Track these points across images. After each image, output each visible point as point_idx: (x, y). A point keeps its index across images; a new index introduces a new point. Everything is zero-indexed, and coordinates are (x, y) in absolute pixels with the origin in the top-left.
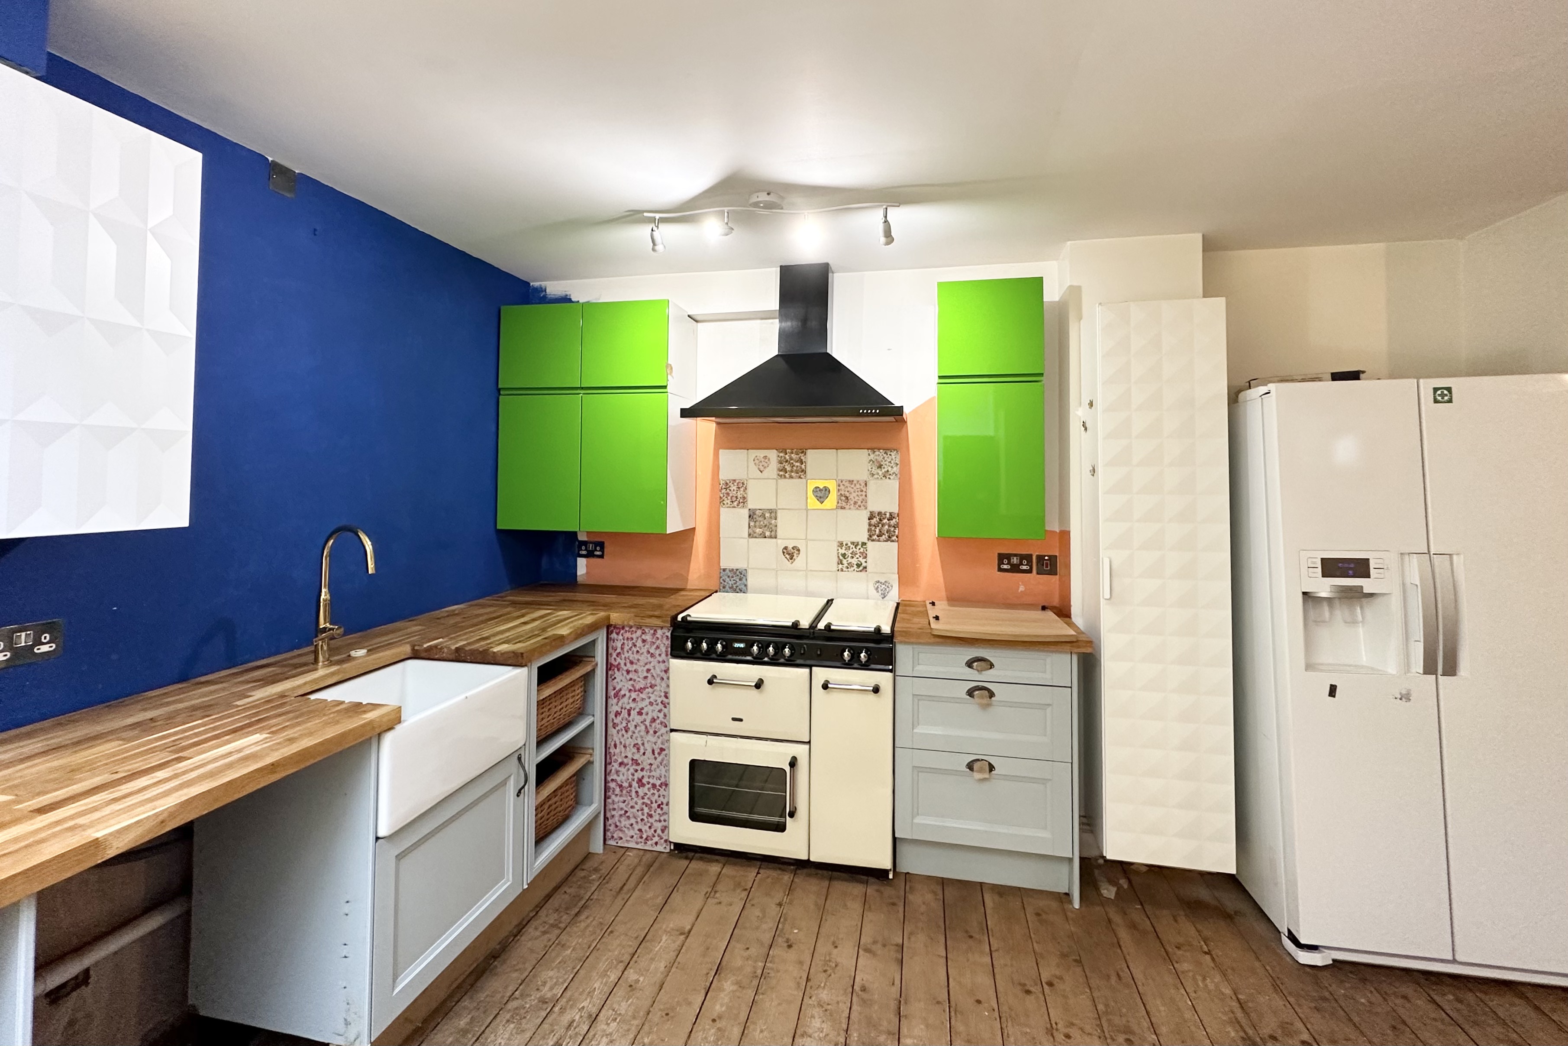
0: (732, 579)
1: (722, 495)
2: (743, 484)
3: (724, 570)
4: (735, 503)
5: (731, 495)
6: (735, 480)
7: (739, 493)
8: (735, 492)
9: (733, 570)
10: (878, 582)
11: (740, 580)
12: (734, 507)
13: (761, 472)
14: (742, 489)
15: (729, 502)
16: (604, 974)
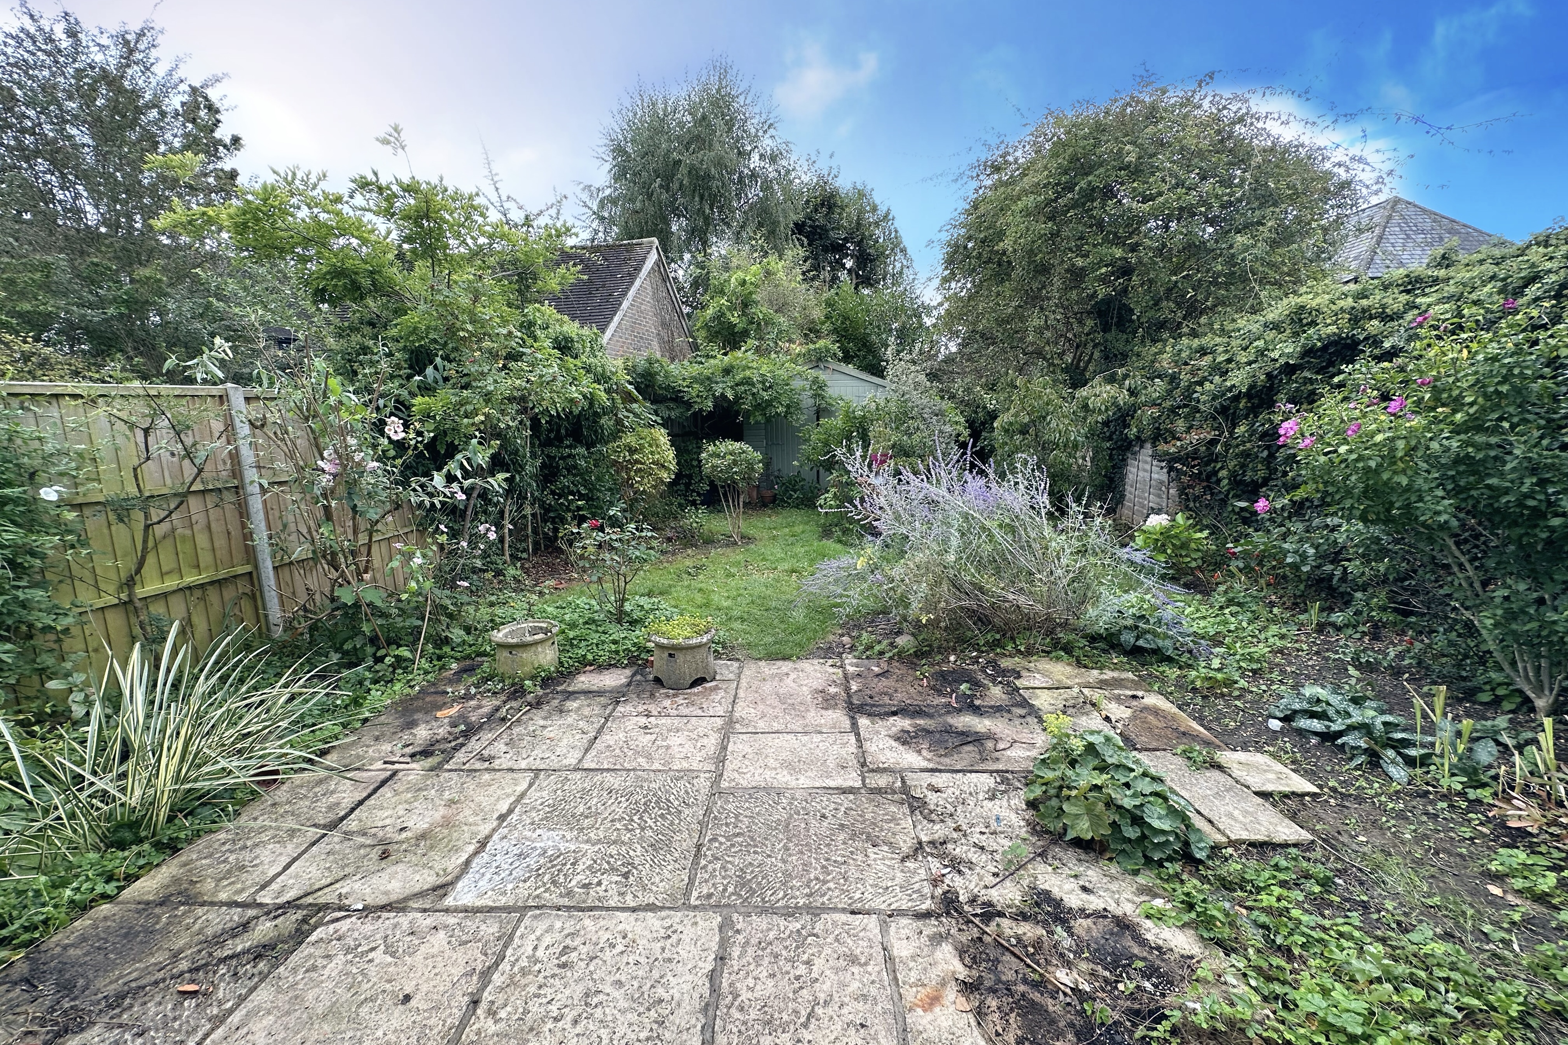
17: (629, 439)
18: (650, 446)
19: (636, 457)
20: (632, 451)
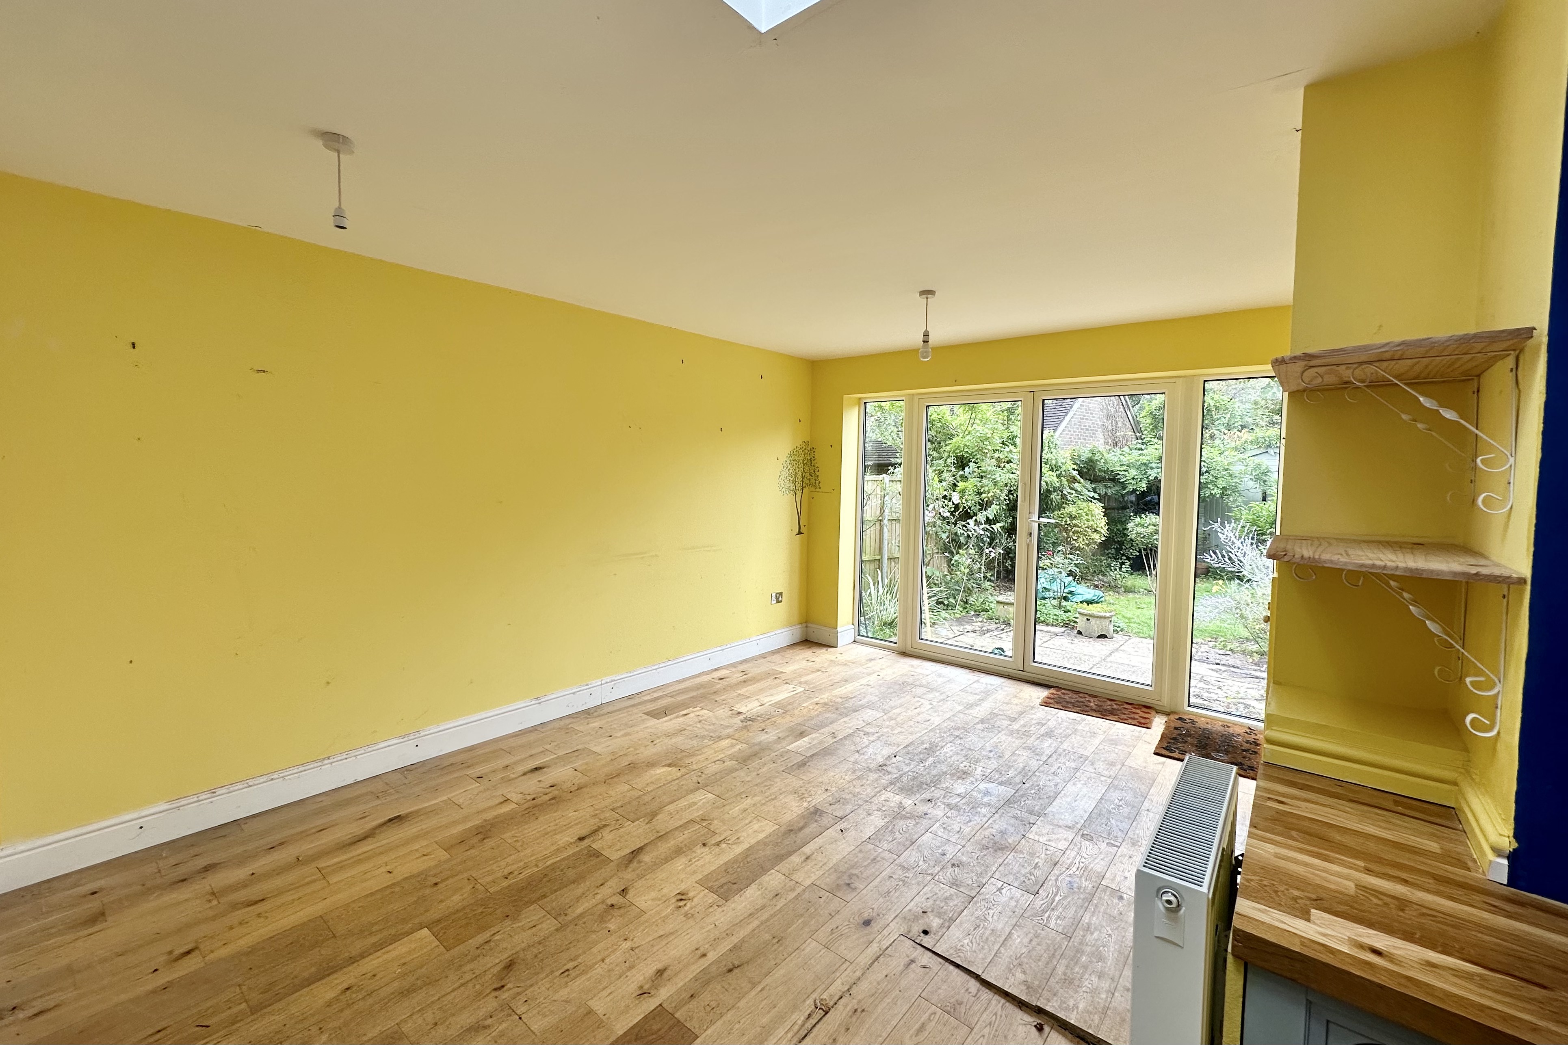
17: (1071, 509)
18: (1087, 515)
19: (1074, 522)
20: (1072, 517)
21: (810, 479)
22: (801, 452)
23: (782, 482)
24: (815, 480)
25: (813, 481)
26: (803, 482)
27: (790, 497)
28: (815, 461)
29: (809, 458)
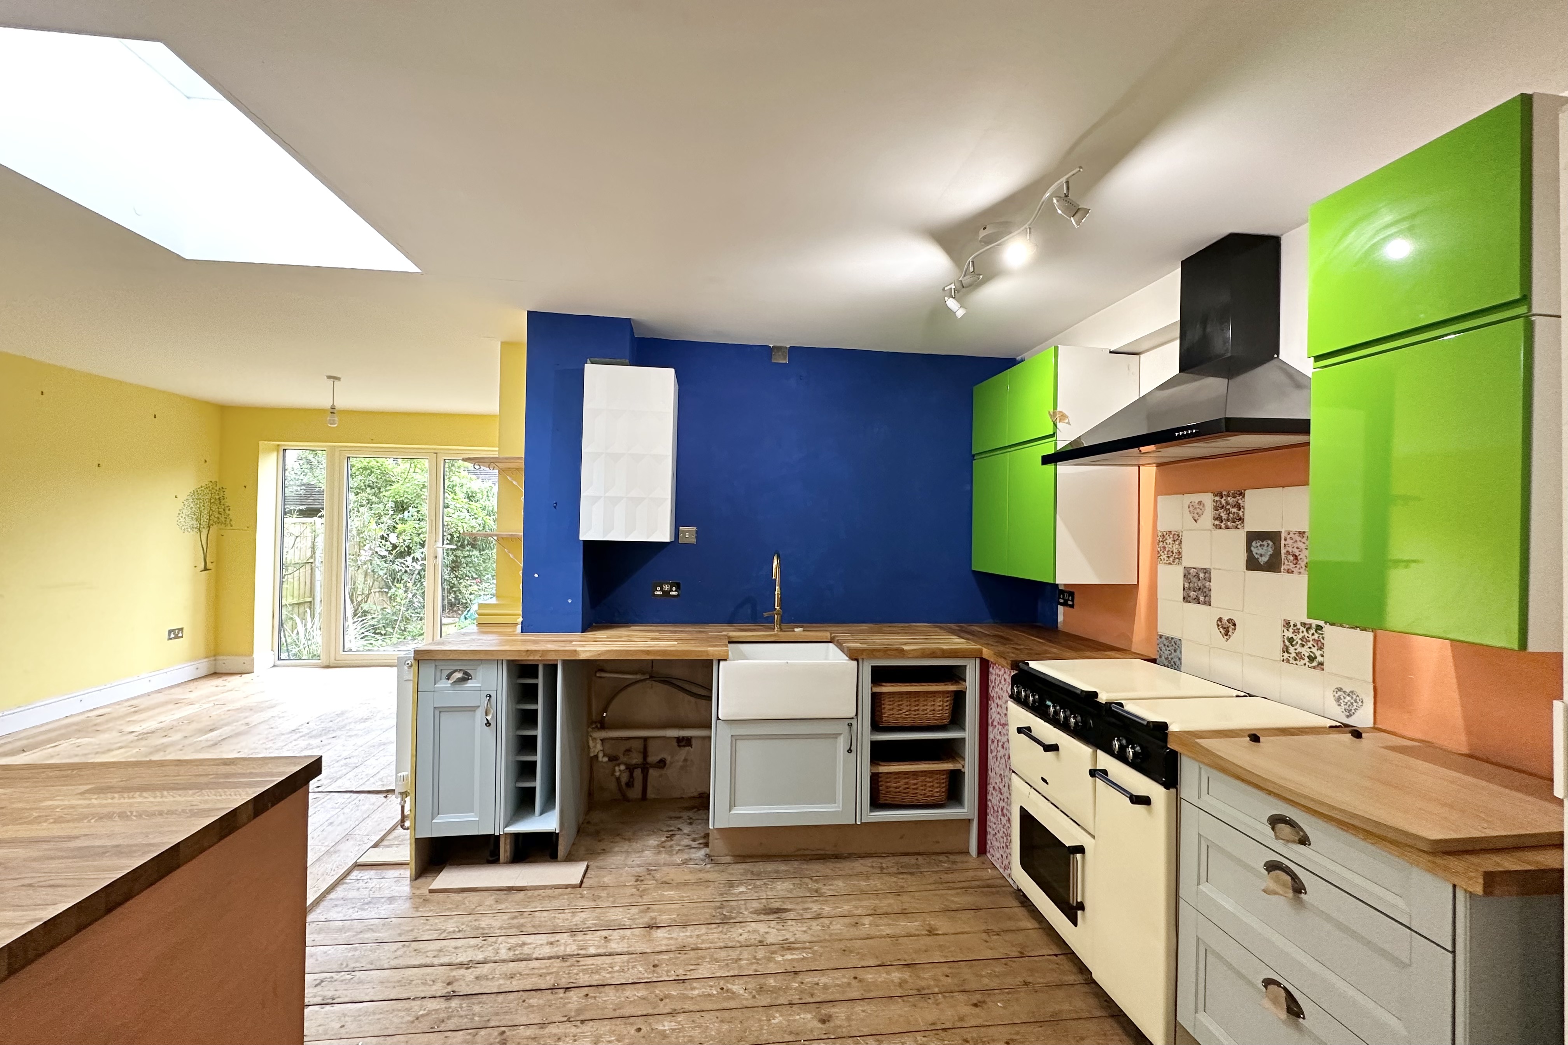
0: (1168, 649)
1: (1159, 549)
2: (1178, 535)
3: (1161, 637)
4: (1171, 559)
5: (1167, 549)
6: (1170, 532)
7: (1174, 548)
8: (1170, 546)
9: (1168, 637)
10: (1340, 689)
11: (1175, 651)
12: (1170, 564)
13: (1196, 521)
14: (1177, 543)
15: (1165, 557)
16: (857, 908)
21: (218, 518)
22: (207, 491)
23: (182, 520)
24: (226, 518)
25: (222, 519)
26: (209, 520)
27: (193, 535)
28: (226, 500)
29: (217, 497)
